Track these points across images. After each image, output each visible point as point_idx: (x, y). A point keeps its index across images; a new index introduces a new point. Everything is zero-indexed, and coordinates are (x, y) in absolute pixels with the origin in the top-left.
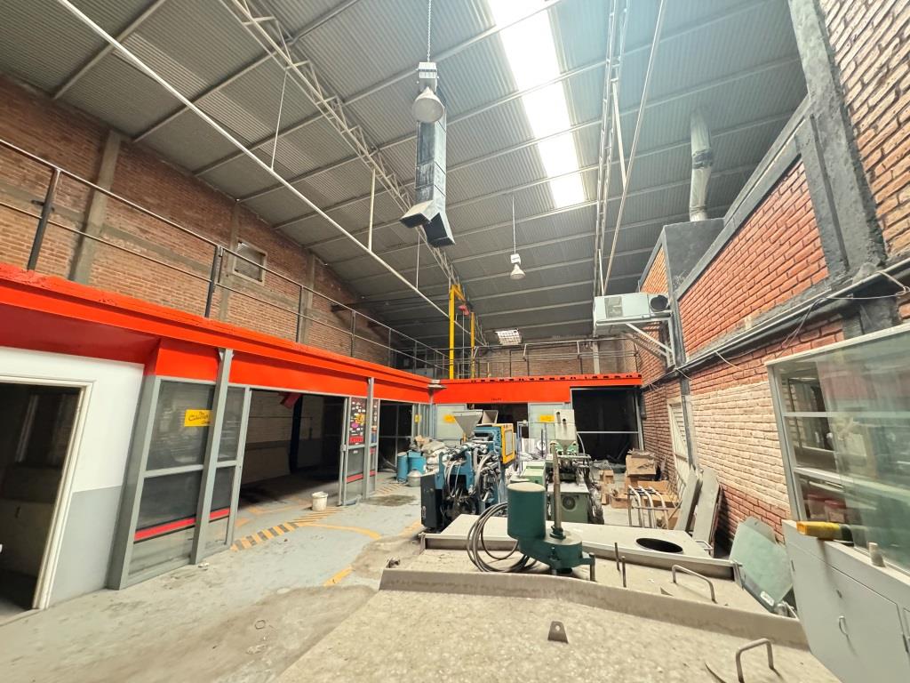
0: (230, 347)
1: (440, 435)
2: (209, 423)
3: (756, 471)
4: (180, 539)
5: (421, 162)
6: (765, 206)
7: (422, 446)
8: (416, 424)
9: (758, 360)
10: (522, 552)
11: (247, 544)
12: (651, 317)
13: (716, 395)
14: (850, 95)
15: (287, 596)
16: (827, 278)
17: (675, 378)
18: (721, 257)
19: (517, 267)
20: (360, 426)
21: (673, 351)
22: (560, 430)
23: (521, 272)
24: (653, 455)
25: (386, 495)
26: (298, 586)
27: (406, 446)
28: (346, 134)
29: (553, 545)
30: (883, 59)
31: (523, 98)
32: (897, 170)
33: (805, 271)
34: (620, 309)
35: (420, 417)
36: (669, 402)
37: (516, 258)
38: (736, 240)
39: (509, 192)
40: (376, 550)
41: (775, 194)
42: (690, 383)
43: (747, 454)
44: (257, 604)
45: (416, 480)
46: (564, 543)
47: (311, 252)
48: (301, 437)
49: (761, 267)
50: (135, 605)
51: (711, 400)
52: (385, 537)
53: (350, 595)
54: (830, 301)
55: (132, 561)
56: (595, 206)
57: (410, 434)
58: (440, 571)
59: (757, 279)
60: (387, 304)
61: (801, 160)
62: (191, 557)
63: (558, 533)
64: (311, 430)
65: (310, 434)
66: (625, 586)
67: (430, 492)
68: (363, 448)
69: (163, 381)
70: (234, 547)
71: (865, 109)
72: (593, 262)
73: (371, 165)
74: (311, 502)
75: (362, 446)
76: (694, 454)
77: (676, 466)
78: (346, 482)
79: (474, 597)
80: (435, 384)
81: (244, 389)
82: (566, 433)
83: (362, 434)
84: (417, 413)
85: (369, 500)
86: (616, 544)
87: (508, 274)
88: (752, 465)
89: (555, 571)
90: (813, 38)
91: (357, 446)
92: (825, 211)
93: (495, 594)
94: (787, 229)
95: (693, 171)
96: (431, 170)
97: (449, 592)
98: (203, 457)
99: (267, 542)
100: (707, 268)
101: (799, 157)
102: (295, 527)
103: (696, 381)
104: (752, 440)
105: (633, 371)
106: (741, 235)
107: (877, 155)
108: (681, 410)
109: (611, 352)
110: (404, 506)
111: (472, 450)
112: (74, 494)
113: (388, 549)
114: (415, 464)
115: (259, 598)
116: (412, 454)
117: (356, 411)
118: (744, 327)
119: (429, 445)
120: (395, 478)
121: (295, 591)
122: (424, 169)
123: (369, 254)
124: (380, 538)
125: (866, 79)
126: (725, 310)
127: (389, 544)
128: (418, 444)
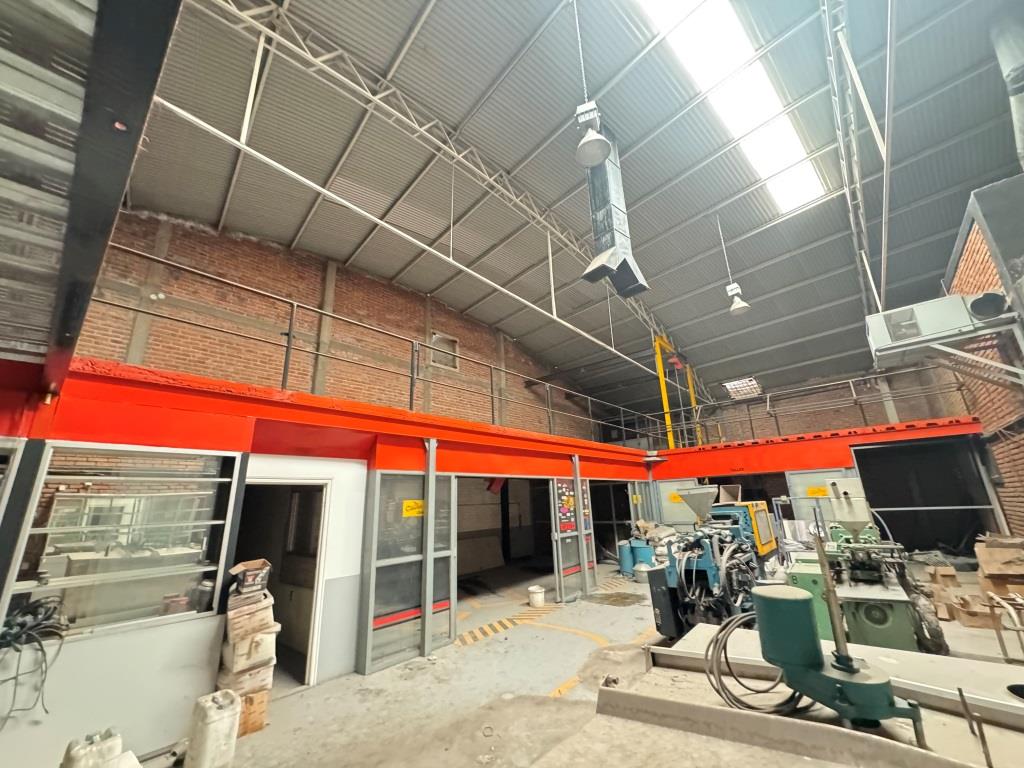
0: (434, 437)
1: (668, 518)
4: (409, 628)
5: (598, 209)
7: (646, 532)
8: (636, 506)
10: (789, 686)
11: (469, 640)
12: (976, 330)
15: (512, 702)
19: (737, 299)
20: (569, 511)
22: (840, 508)
23: (745, 304)
25: (609, 592)
26: (524, 692)
27: (626, 533)
28: (515, 205)
29: (838, 681)
31: (709, 98)
34: (915, 326)
35: (639, 496)
37: (733, 289)
39: (711, 211)
40: (605, 659)
44: (483, 707)
45: (643, 575)
46: (856, 679)
47: (498, 330)
48: (512, 526)
50: (379, 692)
52: (613, 644)
55: (374, 648)
56: (844, 195)
57: (630, 518)
58: (671, 699)
60: (583, 370)
62: (420, 649)
63: (844, 662)
64: (520, 516)
65: (520, 523)
67: (662, 590)
68: (577, 536)
69: (383, 475)
70: (458, 642)
72: (856, 268)
73: (544, 227)
74: (528, 597)
75: (575, 533)
78: (562, 575)
79: (722, 742)
80: (653, 455)
81: (450, 477)
82: (852, 512)
83: (573, 520)
84: (634, 493)
85: (590, 598)
86: (960, 690)
87: (725, 311)
89: (847, 722)
91: (570, 533)
93: (751, 743)
95: (1012, 99)
96: (609, 215)
97: (685, 729)
98: (421, 547)
102: (515, 624)
105: (962, 414)
110: (632, 606)
111: (710, 537)
112: (326, 581)
113: (620, 659)
114: (640, 557)
115: (484, 701)
116: (635, 543)
117: (563, 494)
119: (656, 531)
120: (619, 572)
121: (520, 698)
122: (600, 215)
123: (554, 320)
124: (609, 645)
127: (620, 653)
128: (642, 530)
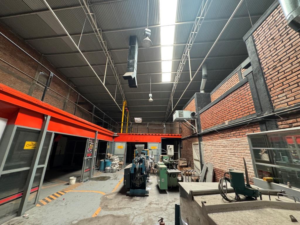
0: (50, 114)
1: (116, 153)
2: (35, 147)
3: (227, 164)
6: (235, 92)
7: (110, 157)
8: (108, 149)
9: (230, 133)
12: (191, 118)
13: (213, 142)
14: (264, 70)
16: (255, 113)
17: (196, 136)
18: (218, 104)
19: (151, 98)
20: (91, 150)
21: (196, 128)
22: (169, 152)
23: (152, 100)
24: (185, 159)
25: (97, 177)
27: (103, 157)
28: (101, 42)
30: (275, 64)
31: (161, 47)
32: (277, 90)
33: (248, 111)
34: (183, 115)
35: (110, 146)
36: (193, 143)
37: (150, 95)
38: (224, 100)
39: (150, 74)
40: (106, 199)
41: (239, 90)
42: (203, 138)
43: (224, 159)
45: (108, 170)
47: (70, 81)
48: (56, 154)
49: (232, 108)
51: (210, 143)
52: (108, 193)
53: (106, 219)
54: (258, 119)
56: (173, 83)
57: (106, 153)
59: (231, 111)
61: (248, 83)
62: (18, 212)
66: (270, 200)
67: (128, 174)
68: (91, 158)
69: (18, 128)
70: (38, 205)
71: (269, 74)
73: (107, 55)
74: (69, 181)
75: (91, 157)
76: (203, 159)
77: (194, 163)
78: (84, 172)
80: (115, 134)
81: (52, 133)
82: (171, 153)
83: (91, 152)
84: (108, 145)
85: (92, 179)
87: (148, 99)
88: (226, 162)
90: (254, 55)
91: (90, 157)
92: (256, 96)
94: (242, 99)
95: (202, 79)
96: (134, 62)
98: (31, 164)
99: (54, 201)
100: (212, 106)
101: (248, 82)
102: (65, 193)
103: (205, 138)
104: (226, 155)
105: (178, 133)
106: (225, 99)
107: (272, 86)
108: (198, 146)
109: (169, 128)
110: (107, 181)
113: (111, 198)
114: (108, 164)
116: (106, 161)
117: (90, 144)
118: (225, 123)
119: (113, 156)
120: (98, 170)
121: (81, 221)
122: (131, 61)
123: (103, 85)
124: (105, 194)
125: (269, 67)
126: (218, 118)
127: (111, 196)
128: (109, 157)
